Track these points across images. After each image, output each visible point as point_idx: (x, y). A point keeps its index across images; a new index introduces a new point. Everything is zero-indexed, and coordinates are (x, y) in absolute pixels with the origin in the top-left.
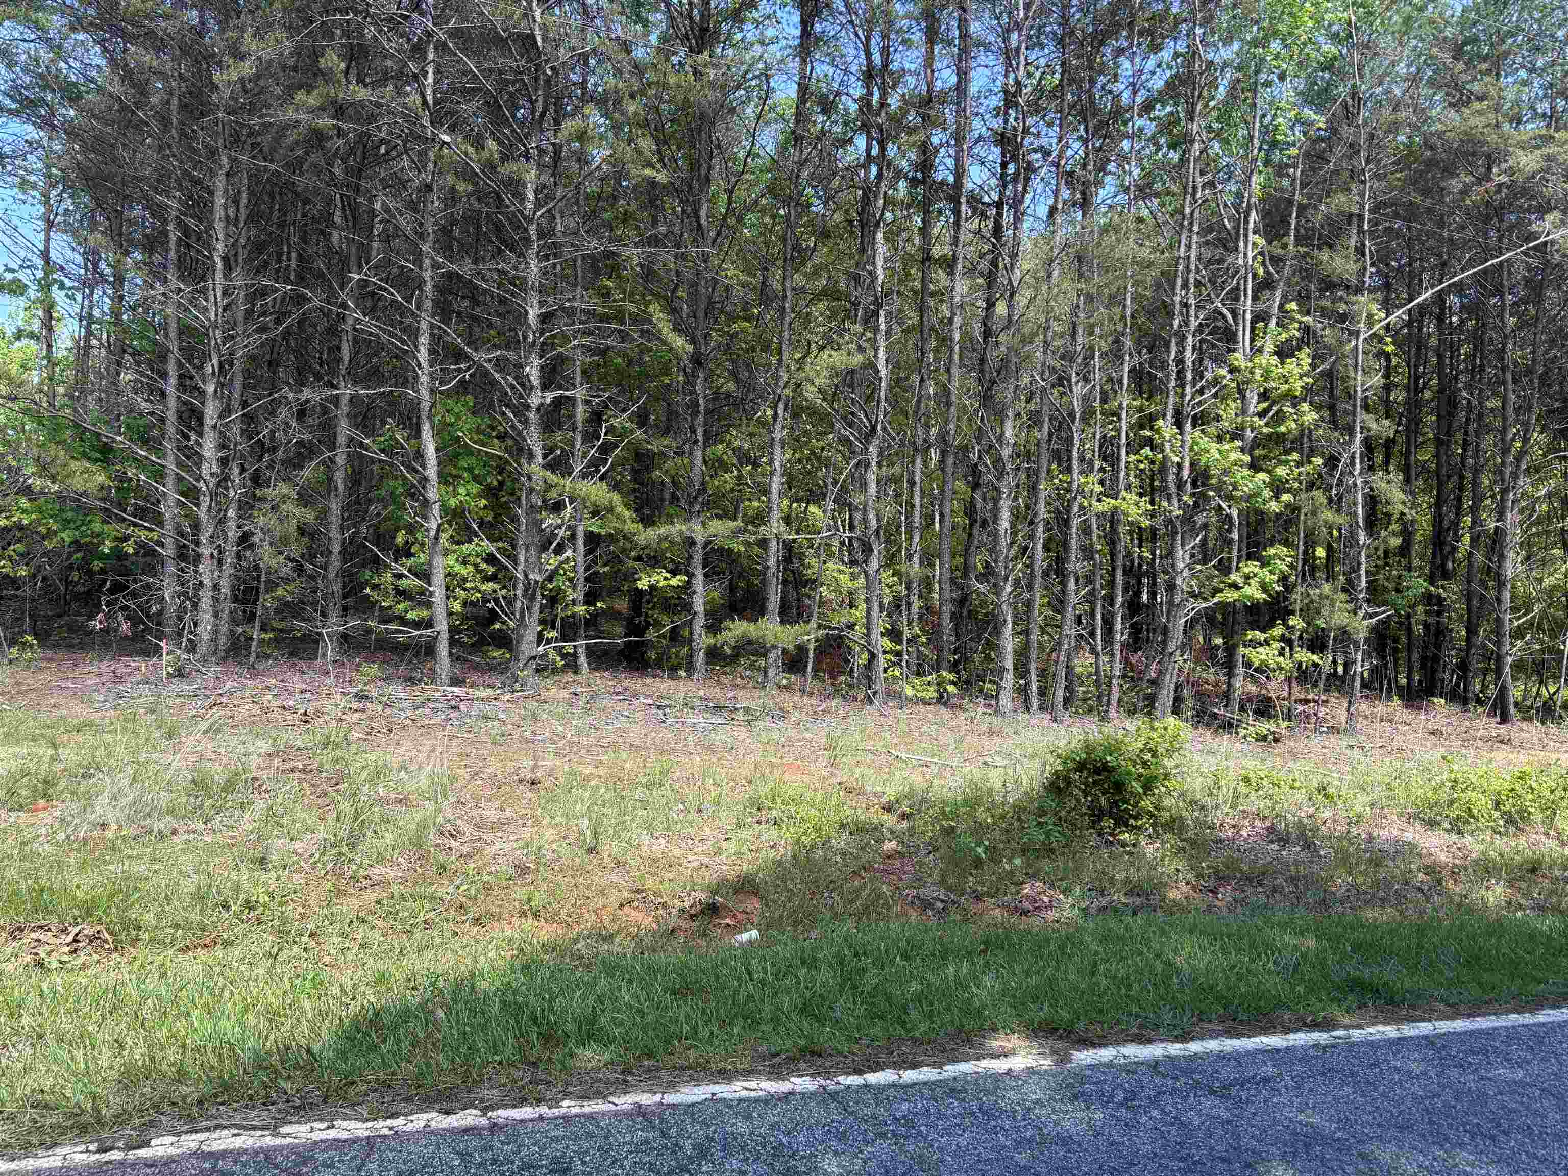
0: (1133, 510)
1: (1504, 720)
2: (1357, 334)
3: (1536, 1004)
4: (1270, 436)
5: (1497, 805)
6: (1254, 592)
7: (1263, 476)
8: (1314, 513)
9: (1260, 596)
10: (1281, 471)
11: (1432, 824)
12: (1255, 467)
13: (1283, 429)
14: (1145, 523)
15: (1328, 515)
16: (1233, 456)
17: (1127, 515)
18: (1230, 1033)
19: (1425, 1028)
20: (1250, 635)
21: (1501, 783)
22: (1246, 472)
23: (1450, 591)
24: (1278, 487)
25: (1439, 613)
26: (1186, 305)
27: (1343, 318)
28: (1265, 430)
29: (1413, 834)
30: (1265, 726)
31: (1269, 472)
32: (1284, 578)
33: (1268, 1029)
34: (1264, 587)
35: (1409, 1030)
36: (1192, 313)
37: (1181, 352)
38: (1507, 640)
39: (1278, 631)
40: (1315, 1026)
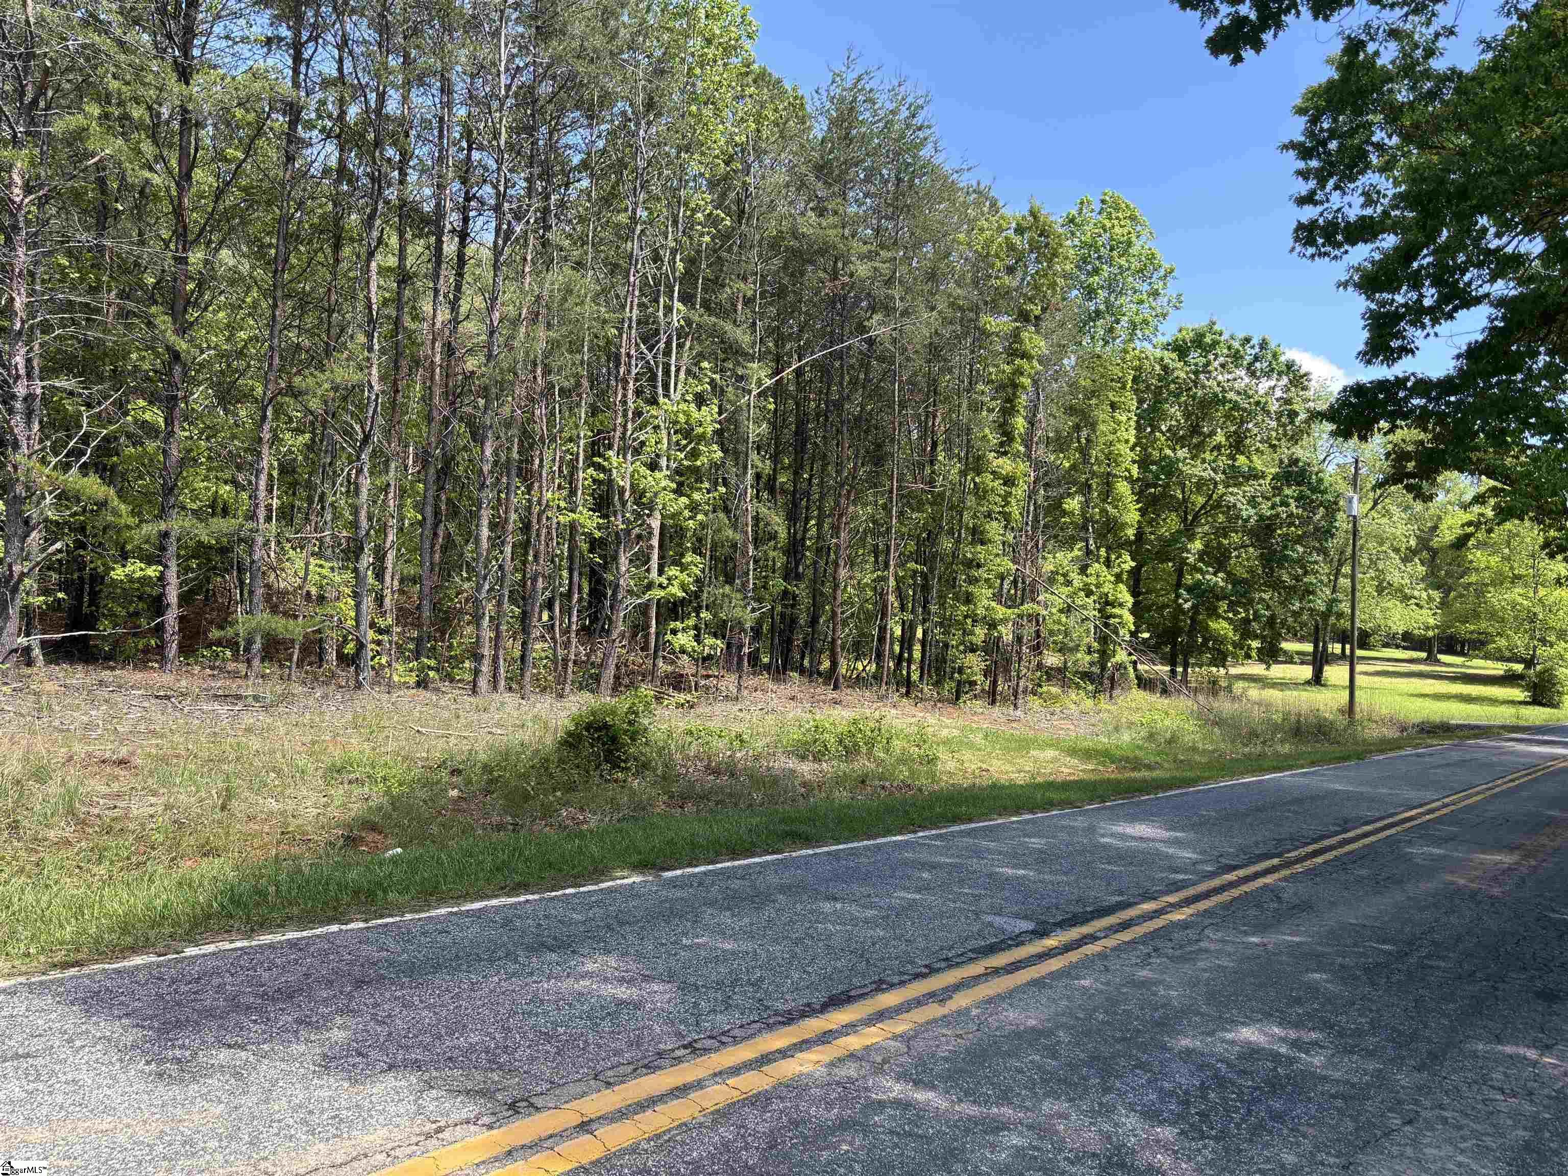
0: (589, 523)
1: (836, 688)
2: (750, 392)
3: (875, 837)
4: (689, 467)
5: (841, 742)
6: (676, 591)
7: (684, 500)
8: (719, 530)
9: (681, 594)
10: (697, 496)
11: (803, 758)
12: (678, 492)
13: (699, 463)
14: (597, 534)
15: (730, 533)
16: (664, 483)
17: (584, 527)
18: (733, 859)
19: (826, 849)
20: (672, 625)
21: (842, 728)
22: (672, 496)
23: (801, 590)
24: (694, 508)
25: (793, 606)
26: (629, 355)
27: (741, 378)
28: (685, 463)
29: (792, 763)
30: (682, 697)
31: (688, 496)
32: (698, 581)
33: (753, 855)
34: (683, 587)
35: (818, 851)
36: (633, 362)
37: (625, 396)
38: (839, 627)
39: (691, 622)
40: (774, 853)
